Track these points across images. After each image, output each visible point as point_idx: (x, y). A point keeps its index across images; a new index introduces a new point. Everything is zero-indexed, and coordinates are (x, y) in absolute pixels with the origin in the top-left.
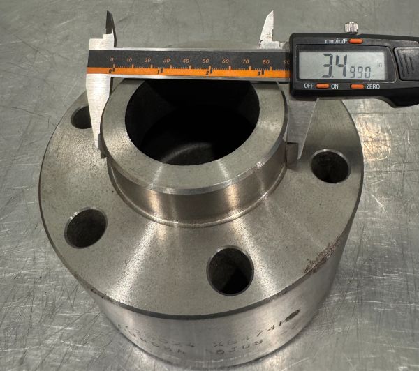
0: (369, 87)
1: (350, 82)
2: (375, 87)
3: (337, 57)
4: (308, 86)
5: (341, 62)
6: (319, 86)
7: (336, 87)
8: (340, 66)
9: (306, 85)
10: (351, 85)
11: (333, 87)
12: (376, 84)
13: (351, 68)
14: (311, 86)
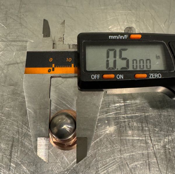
6: (105, 76)
7: (121, 77)
8: (123, 59)
9: (93, 76)
10: (135, 75)
11: (118, 77)
12: (158, 73)
13: (133, 61)
14: (98, 77)
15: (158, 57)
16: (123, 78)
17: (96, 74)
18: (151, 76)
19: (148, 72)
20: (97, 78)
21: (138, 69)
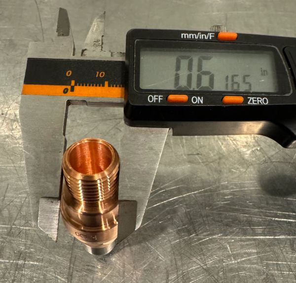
0: (252, 101)
1: (222, 94)
2: (261, 101)
4: (154, 99)
6: (172, 97)
9: (151, 98)
10: (223, 98)
12: (262, 97)
14: (160, 99)
16: (202, 102)
17: (156, 94)
19: (246, 95)
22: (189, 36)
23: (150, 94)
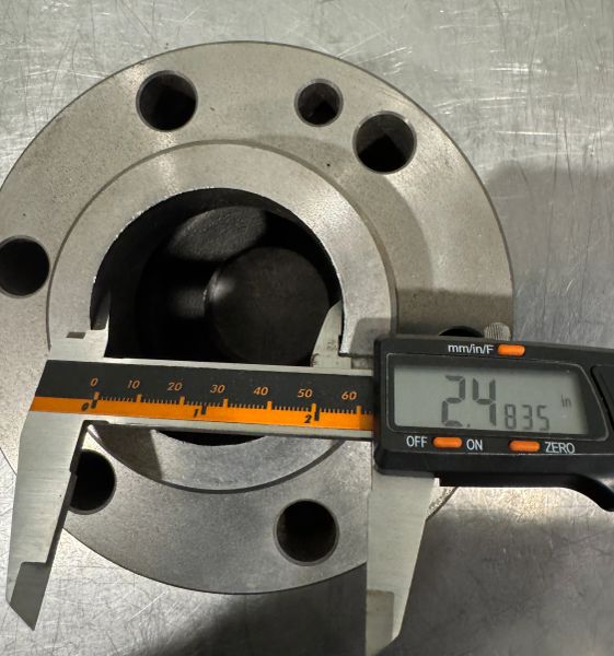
0: (553, 448)
1: (509, 437)
2: (566, 449)
3: (475, 384)
4: (415, 441)
5: (484, 393)
6: (440, 442)
7: (478, 445)
8: (483, 402)
9: (410, 440)
10: (510, 442)
11: (471, 445)
12: (566, 442)
13: (506, 407)
14: (423, 442)
15: (565, 402)
16: (481, 448)
17: (418, 435)
18: (551, 449)
19: (541, 438)
20: (419, 444)
21: (519, 429)
22: (459, 349)
23: (410, 434)
